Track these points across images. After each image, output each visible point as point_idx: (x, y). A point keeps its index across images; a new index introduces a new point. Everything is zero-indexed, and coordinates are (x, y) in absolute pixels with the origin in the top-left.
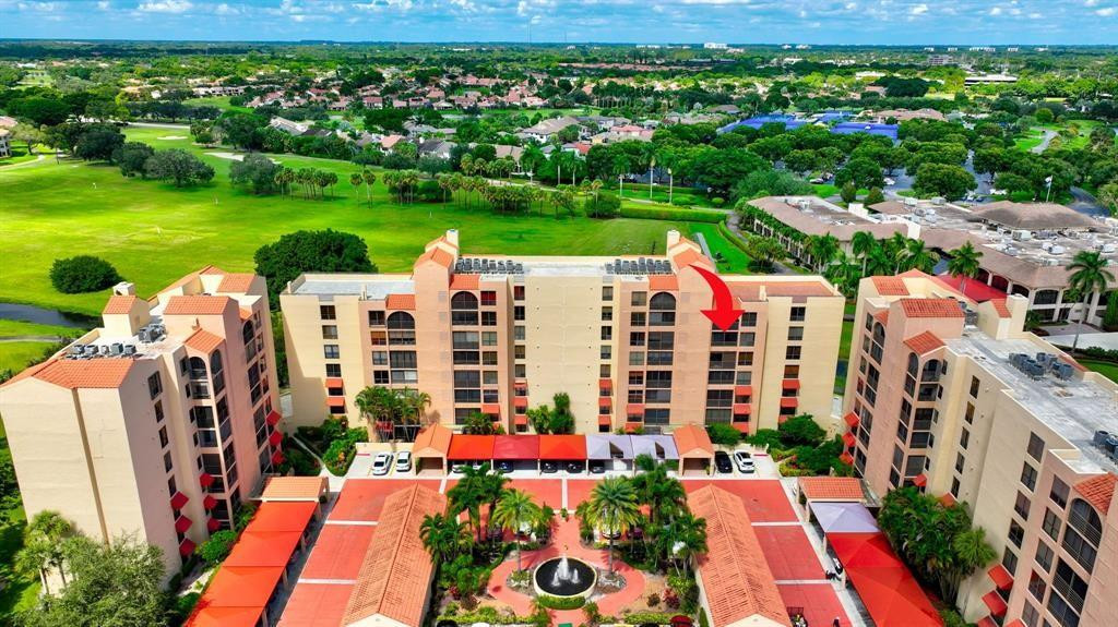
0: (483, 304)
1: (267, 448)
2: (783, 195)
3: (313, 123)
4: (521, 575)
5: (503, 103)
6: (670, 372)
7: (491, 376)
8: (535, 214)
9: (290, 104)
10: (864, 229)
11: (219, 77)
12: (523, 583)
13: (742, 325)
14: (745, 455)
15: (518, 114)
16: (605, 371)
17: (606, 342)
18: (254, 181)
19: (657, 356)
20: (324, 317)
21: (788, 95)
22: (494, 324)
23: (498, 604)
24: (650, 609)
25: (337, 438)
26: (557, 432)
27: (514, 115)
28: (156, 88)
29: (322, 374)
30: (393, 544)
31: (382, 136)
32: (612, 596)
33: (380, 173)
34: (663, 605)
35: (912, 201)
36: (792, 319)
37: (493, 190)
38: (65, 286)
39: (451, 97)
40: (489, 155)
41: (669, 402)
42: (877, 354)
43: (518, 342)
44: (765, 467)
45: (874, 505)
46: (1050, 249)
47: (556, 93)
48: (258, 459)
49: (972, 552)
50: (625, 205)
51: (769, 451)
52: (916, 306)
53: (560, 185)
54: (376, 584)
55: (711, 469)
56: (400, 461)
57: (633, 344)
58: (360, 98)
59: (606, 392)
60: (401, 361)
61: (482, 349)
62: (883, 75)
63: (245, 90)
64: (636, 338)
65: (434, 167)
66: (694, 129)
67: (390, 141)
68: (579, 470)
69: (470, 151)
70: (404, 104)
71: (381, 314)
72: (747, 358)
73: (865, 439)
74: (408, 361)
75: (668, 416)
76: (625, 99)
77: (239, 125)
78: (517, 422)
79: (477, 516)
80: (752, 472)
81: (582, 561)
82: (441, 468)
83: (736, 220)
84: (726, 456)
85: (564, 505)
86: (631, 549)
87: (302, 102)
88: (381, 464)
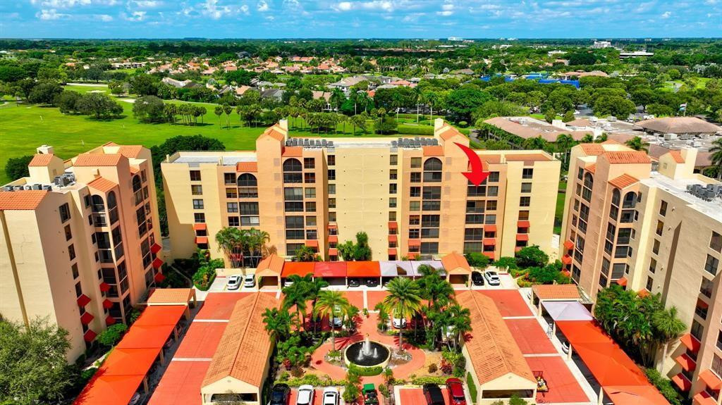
0: (305, 167)
1: (151, 269)
2: (508, 116)
3: (190, 81)
4: (335, 353)
5: (317, 70)
6: (438, 216)
7: (312, 220)
8: (339, 133)
9: (176, 71)
10: (565, 133)
11: (129, 57)
12: (337, 358)
13: (489, 181)
14: (492, 273)
15: (327, 76)
16: (392, 216)
17: (393, 195)
18: (149, 113)
19: (429, 204)
20: (193, 179)
21: (505, 65)
22: (314, 182)
23: (319, 372)
24: (431, 375)
25: (203, 265)
26: (358, 260)
27: (325, 76)
28: (86, 64)
29: (192, 221)
30: (241, 331)
31: (237, 88)
32: (402, 367)
33: (235, 108)
34: (440, 372)
35: (594, 119)
36: (524, 177)
37: (312, 117)
39: (283, 68)
40: (308, 96)
41: (438, 237)
42: (588, 195)
43: (331, 196)
44: (508, 282)
45: (588, 303)
46: (692, 143)
47: (353, 64)
48: (144, 277)
49: (668, 325)
50: (401, 127)
51: (509, 271)
52: (616, 156)
53: (356, 115)
54: (229, 357)
55: (469, 282)
56: (247, 280)
57: (412, 195)
58: (223, 68)
59: (393, 231)
60: (247, 209)
61: (305, 200)
62: (566, 53)
63: (146, 64)
64: (414, 191)
65: (271, 105)
66: (445, 82)
67: (242, 90)
68: (375, 285)
69: (296, 95)
70: (251, 70)
71: (233, 175)
72: (493, 205)
73: (579, 257)
74: (252, 209)
75: (437, 248)
76: (398, 67)
77: (140, 81)
78: (330, 254)
79: (303, 308)
80: (498, 284)
81: (380, 343)
82: (276, 284)
83: (476, 135)
84: (479, 274)
85: (366, 306)
86: (415, 335)
87: (184, 71)
88: (234, 282)
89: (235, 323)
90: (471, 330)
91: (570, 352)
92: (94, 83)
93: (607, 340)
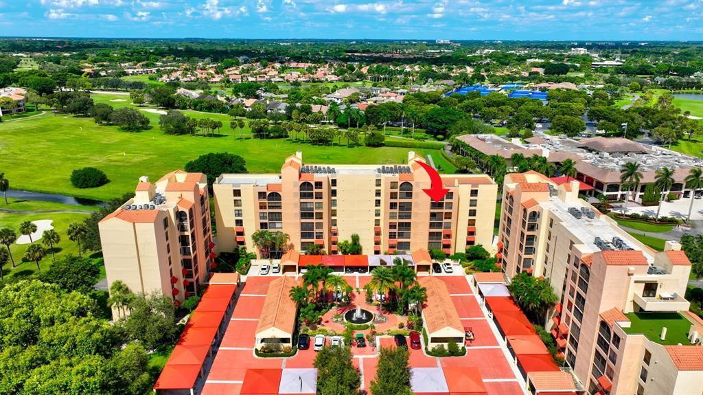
0: (316, 188)
1: (209, 260)
2: (476, 133)
3: (202, 91)
4: (337, 316)
5: (313, 79)
6: (410, 223)
7: (320, 225)
8: (336, 145)
10: (518, 152)
11: (139, 62)
12: (339, 319)
13: (446, 199)
14: (448, 264)
15: (323, 85)
16: (377, 223)
17: (378, 208)
18: (173, 126)
19: (403, 214)
20: (235, 195)
21: (485, 74)
22: (322, 198)
23: (327, 328)
24: (400, 330)
25: (242, 257)
26: (353, 254)
27: (321, 86)
28: (103, 70)
29: (233, 225)
30: (277, 300)
31: (244, 99)
32: (381, 325)
33: (246, 121)
34: (406, 328)
35: (548, 137)
36: (471, 196)
37: (312, 131)
38: (79, 184)
39: (282, 75)
40: (308, 110)
41: (410, 238)
42: (511, 211)
43: (333, 208)
44: (458, 270)
45: (509, 284)
46: (617, 162)
47: (346, 72)
48: (206, 264)
49: (547, 297)
50: (388, 139)
51: (460, 263)
52: (527, 186)
53: (349, 128)
54: (271, 316)
55: (431, 271)
56: (274, 268)
57: (391, 208)
58: (228, 76)
59: (378, 233)
60: (274, 217)
61: (315, 211)
62: (543, 61)
63: (157, 70)
64: (393, 205)
65: (276, 117)
66: (427, 95)
67: (249, 102)
68: (364, 272)
69: (297, 108)
70: (254, 79)
71: (265, 193)
72: (449, 216)
73: (506, 253)
74: (277, 218)
75: (409, 246)
76: (387, 76)
77: (160, 93)
78: (332, 249)
79: (317, 286)
80: (451, 272)
81: (368, 310)
82: (295, 271)
83: (450, 148)
84: (438, 265)
85: (358, 286)
86: (391, 305)
87: (193, 78)
88: (265, 269)
89: (271, 296)
90: (426, 301)
91: (492, 316)
92: (113, 91)
93: (517, 309)
